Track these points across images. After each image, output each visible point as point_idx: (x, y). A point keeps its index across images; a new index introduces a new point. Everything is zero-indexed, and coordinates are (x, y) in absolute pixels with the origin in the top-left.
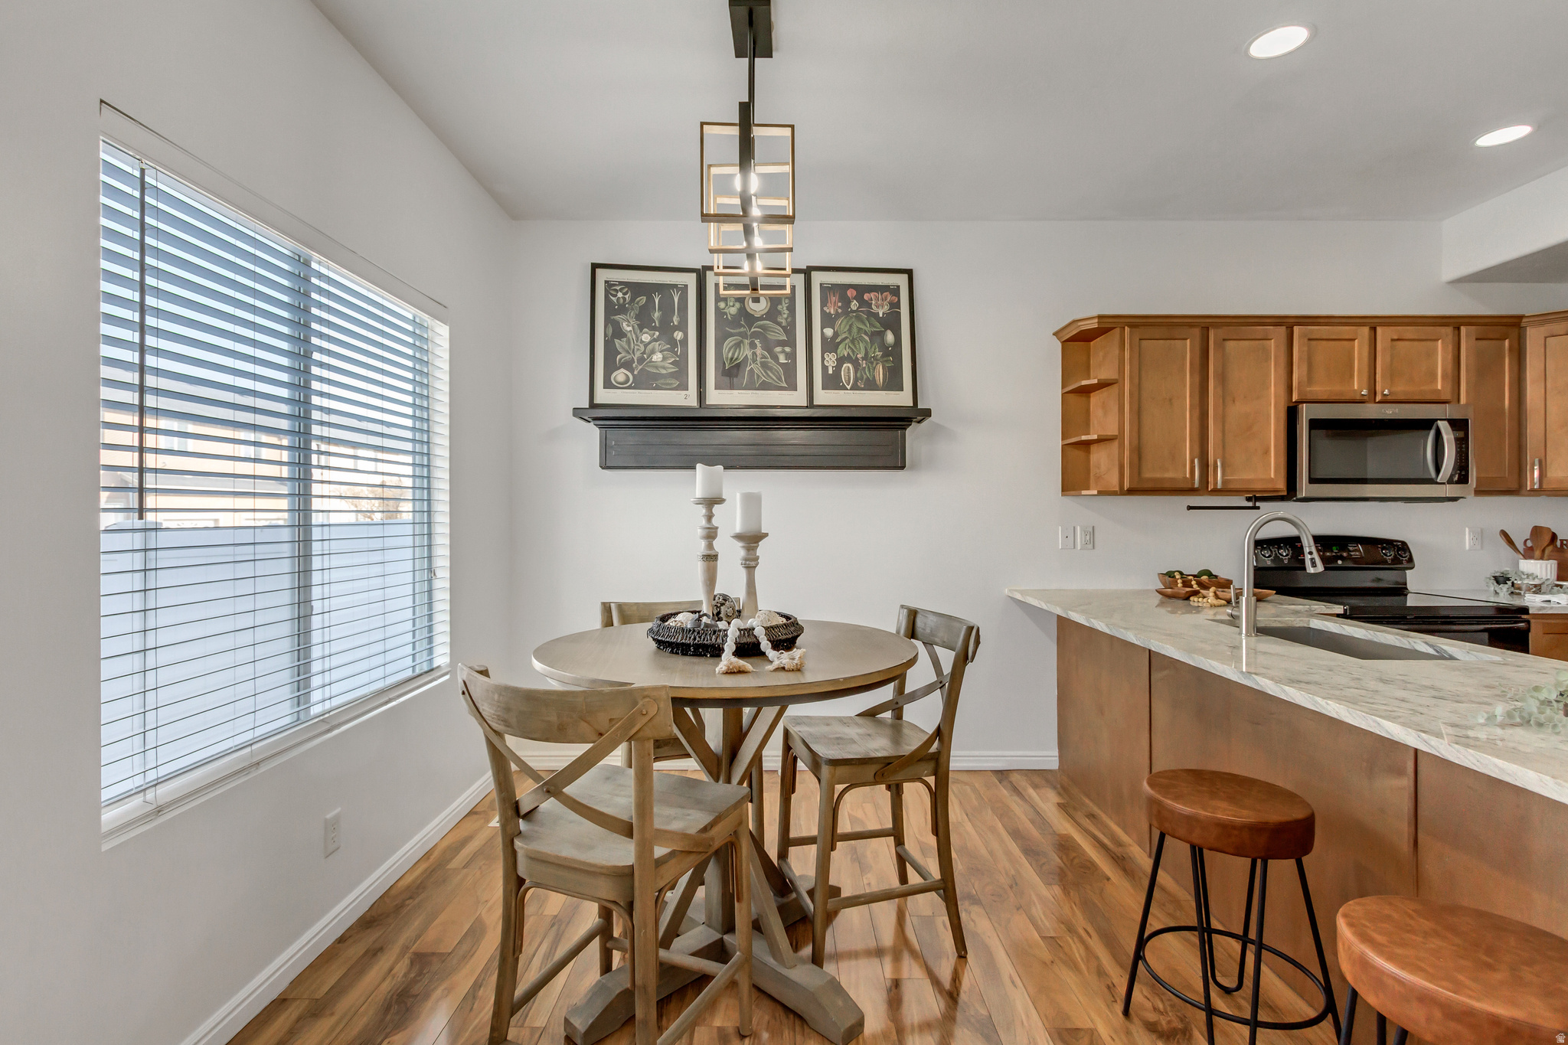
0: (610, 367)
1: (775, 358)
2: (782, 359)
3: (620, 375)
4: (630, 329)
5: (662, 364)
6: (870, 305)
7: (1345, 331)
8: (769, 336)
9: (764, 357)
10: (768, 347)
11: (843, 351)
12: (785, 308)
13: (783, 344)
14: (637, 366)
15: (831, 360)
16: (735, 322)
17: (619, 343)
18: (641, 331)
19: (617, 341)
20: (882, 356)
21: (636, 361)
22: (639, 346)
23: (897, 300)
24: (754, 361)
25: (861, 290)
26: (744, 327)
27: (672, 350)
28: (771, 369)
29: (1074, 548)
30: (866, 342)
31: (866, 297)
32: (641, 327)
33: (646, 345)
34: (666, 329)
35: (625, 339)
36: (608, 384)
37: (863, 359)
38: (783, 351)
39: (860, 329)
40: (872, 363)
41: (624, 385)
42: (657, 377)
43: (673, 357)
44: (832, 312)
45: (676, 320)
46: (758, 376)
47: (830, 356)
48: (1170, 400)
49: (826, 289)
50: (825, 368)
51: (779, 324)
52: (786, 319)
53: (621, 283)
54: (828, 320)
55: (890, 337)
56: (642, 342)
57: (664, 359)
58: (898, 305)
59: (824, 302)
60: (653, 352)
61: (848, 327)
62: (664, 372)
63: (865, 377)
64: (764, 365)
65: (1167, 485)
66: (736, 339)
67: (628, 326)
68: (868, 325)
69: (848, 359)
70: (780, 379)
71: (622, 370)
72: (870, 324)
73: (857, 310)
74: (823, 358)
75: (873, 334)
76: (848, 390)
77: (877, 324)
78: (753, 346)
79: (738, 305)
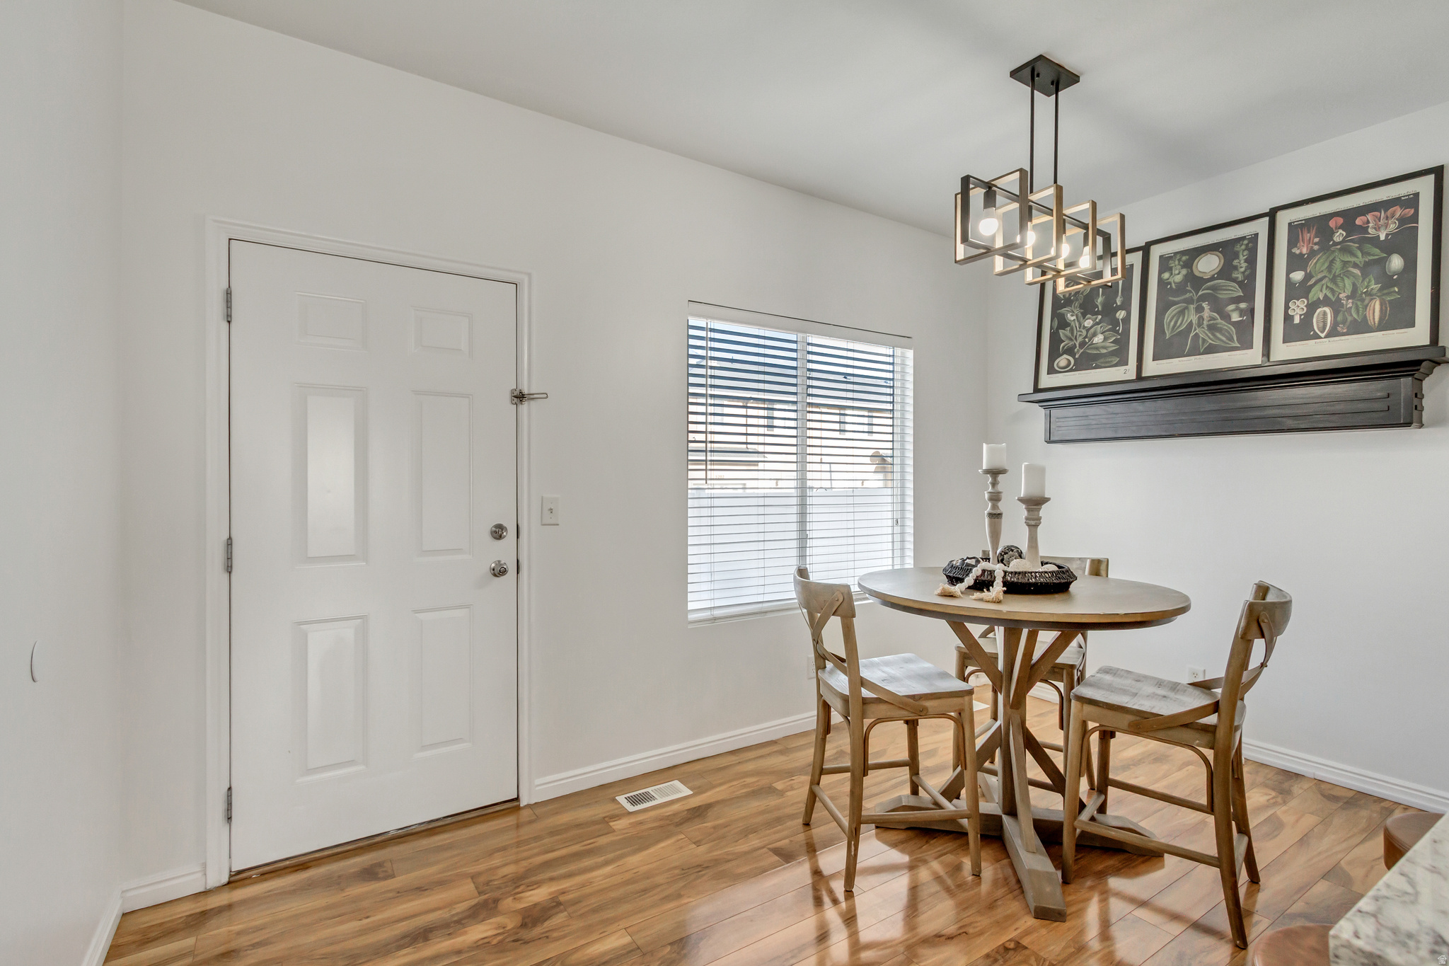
0: (1054, 354)
1: (1227, 317)
2: (1235, 317)
3: (1062, 361)
4: (1074, 317)
5: (1103, 344)
6: (1364, 229)
8: (1220, 296)
9: (1212, 319)
10: (1219, 308)
11: (1317, 293)
12: (1242, 262)
13: (1237, 300)
14: (1078, 351)
15: (1298, 309)
16: (1181, 288)
17: (1063, 333)
18: (1084, 318)
19: (1061, 332)
20: (1380, 290)
21: (1077, 346)
22: (1081, 331)
23: (1412, 211)
24: (1200, 325)
25: (1349, 216)
26: (1190, 292)
27: (1114, 330)
28: (1220, 330)
30: (1355, 276)
31: (1359, 221)
32: (1084, 315)
33: (1088, 330)
34: (1108, 311)
35: (1068, 328)
36: (1051, 371)
37: (1348, 298)
38: (1237, 309)
39: (1345, 263)
40: (1363, 300)
41: (1067, 369)
42: (1096, 357)
43: (1114, 336)
44: (1305, 251)
45: (1119, 301)
46: (1204, 340)
47: (1298, 303)
49: (1296, 228)
50: (1288, 318)
51: (1234, 280)
52: (1243, 273)
54: (1295, 262)
55: (1397, 263)
56: (1084, 327)
57: (1105, 339)
58: (1414, 218)
59: (1292, 242)
60: (1095, 335)
61: (1326, 265)
62: (1104, 351)
63: (1349, 319)
64: (1213, 328)
66: (1180, 307)
67: (1072, 316)
68: (1359, 254)
69: (1326, 302)
70: (1231, 339)
71: (1065, 356)
72: (1362, 252)
73: (1344, 241)
74: (1287, 307)
75: (1367, 264)
76: (1322, 338)
77: (1377, 251)
78: (1199, 309)
79: (1184, 272)
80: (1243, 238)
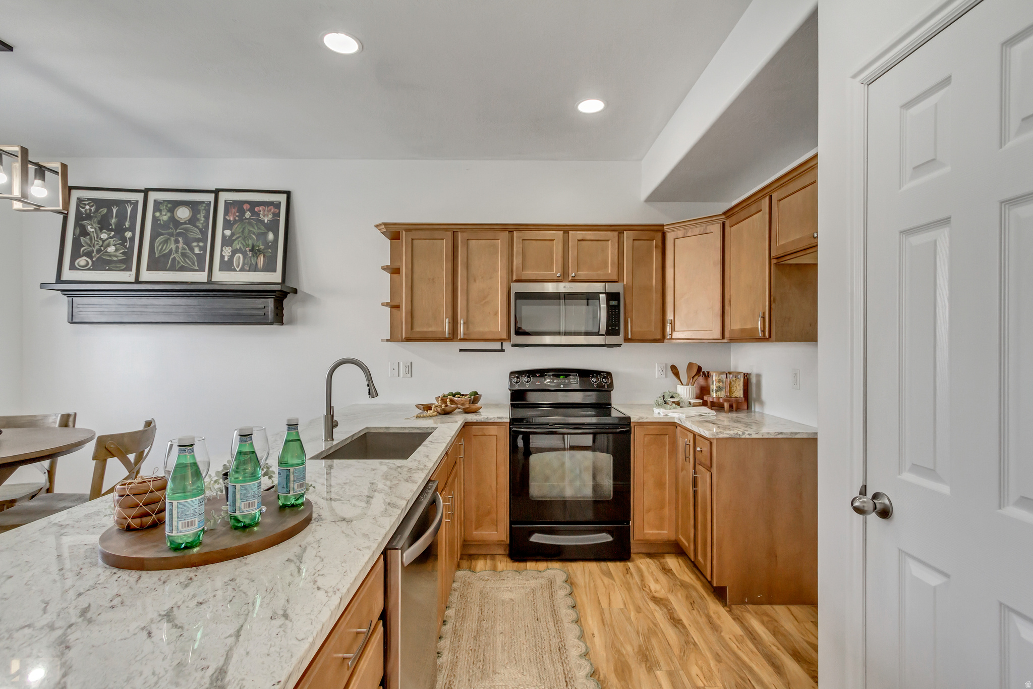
0: (75, 255)
1: (192, 250)
2: (197, 251)
3: (82, 261)
4: (93, 230)
5: (115, 253)
6: (258, 215)
7: (548, 234)
8: (189, 236)
9: (184, 249)
10: (188, 243)
11: (237, 245)
12: (202, 217)
13: (198, 240)
14: (95, 256)
15: (227, 251)
16: (166, 225)
17: (84, 240)
18: (101, 232)
19: (82, 239)
20: (264, 249)
21: (95, 251)
22: (98, 241)
23: (278, 211)
24: (177, 251)
25: (253, 204)
26: (172, 229)
27: (123, 244)
28: (188, 257)
29: (399, 376)
30: (253, 239)
31: (256, 209)
32: (101, 229)
33: (104, 241)
34: (119, 231)
35: (88, 237)
36: (72, 267)
37: (250, 251)
38: (198, 246)
39: (250, 231)
40: (256, 254)
41: (85, 268)
42: (109, 262)
43: (123, 249)
44: (232, 219)
45: (127, 224)
46: (179, 262)
47: (227, 248)
48: (433, 279)
49: (228, 204)
50: (222, 257)
51: (197, 227)
52: (202, 224)
53: (89, 199)
54: (227, 225)
55: (271, 236)
56: (101, 239)
57: (116, 250)
58: (278, 215)
59: (226, 212)
60: (109, 245)
61: (241, 230)
62: (115, 259)
63: (250, 263)
64: (184, 255)
65: (430, 336)
66: (166, 237)
67: (91, 228)
68: (256, 228)
69: (240, 251)
70: (194, 264)
71: (84, 258)
72: (257, 227)
73: (249, 218)
74: (222, 250)
75: (259, 234)
76: (237, 271)
77: (263, 228)
78: (177, 242)
79: (169, 214)
80: (203, 202)
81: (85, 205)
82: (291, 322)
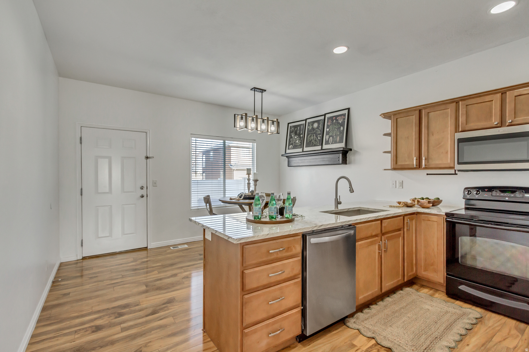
0: (289, 145)
1: (317, 138)
2: (319, 138)
3: (291, 146)
4: (293, 136)
6: (338, 120)
7: (488, 98)
8: (317, 133)
9: (315, 138)
10: (316, 136)
11: (331, 134)
12: (321, 125)
13: (320, 134)
15: (328, 136)
16: (311, 131)
18: (295, 136)
19: (291, 139)
20: (339, 134)
21: (294, 143)
23: (345, 117)
24: (313, 139)
27: (300, 139)
29: (396, 188)
30: (336, 131)
31: (337, 118)
34: (299, 135)
37: (335, 135)
38: (319, 136)
39: (335, 128)
40: (337, 136)
41: (291, 148)
42: (297, 146)
44: (329, 124)
45: (301, 132)
46: (314, 143)
48: (408, 137)
49: (328, 119)
50: (326, 139)
51: (319, 129)
52: (321, 128)
53: (293, 126)
54: (328, 127)
55: (342, 128)
56: (295, 138)
57: (299, 141)
58: (345, 119)
59: (328, 122)
60: (297, 140)
61: (332, 128)
62: (298, 144)
63: (335, 140)
64: (315, 140)
65: (406, 167)
66: (311, 135)
69: (331, 136)
70: (318, 143)
72: (337, 126)
73: (335, 122)
74: (326, 137)
75: (338, 128)
76: (330, 144)
77: (339, 125)
78: (313, 136)
79: (312, 127)
80: (321, 120)
81: (292, 128)
82: (350, 163)
